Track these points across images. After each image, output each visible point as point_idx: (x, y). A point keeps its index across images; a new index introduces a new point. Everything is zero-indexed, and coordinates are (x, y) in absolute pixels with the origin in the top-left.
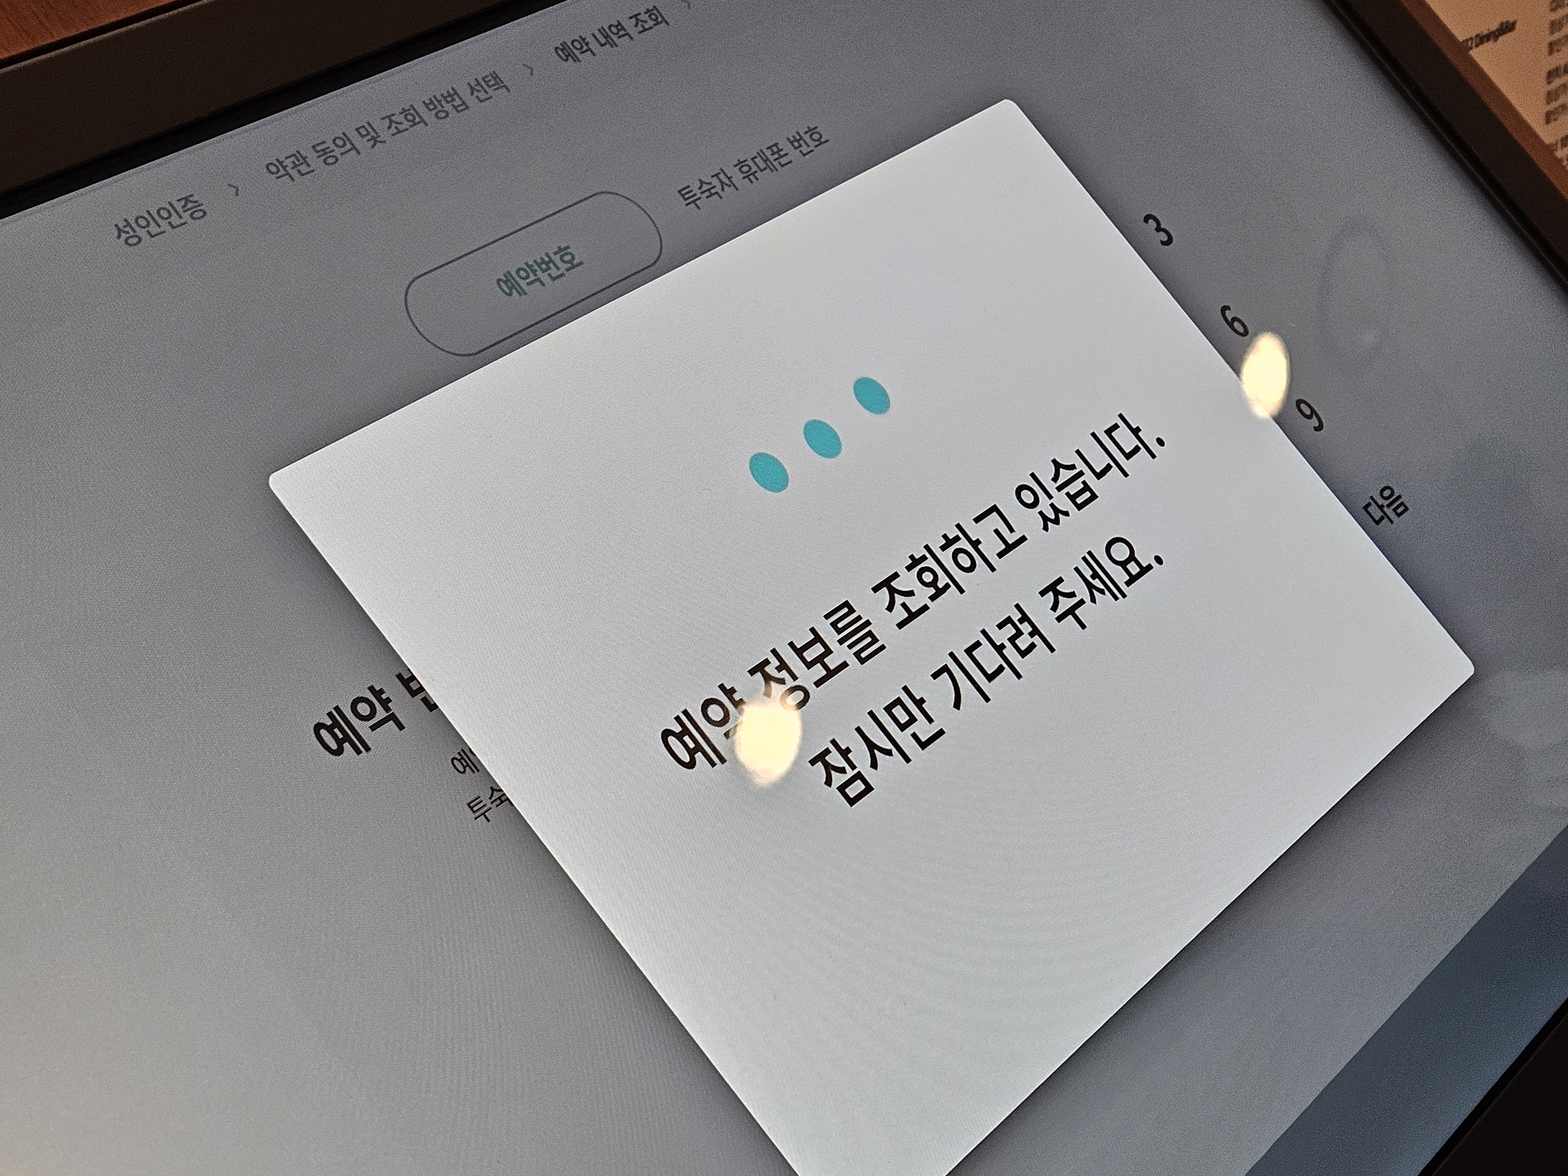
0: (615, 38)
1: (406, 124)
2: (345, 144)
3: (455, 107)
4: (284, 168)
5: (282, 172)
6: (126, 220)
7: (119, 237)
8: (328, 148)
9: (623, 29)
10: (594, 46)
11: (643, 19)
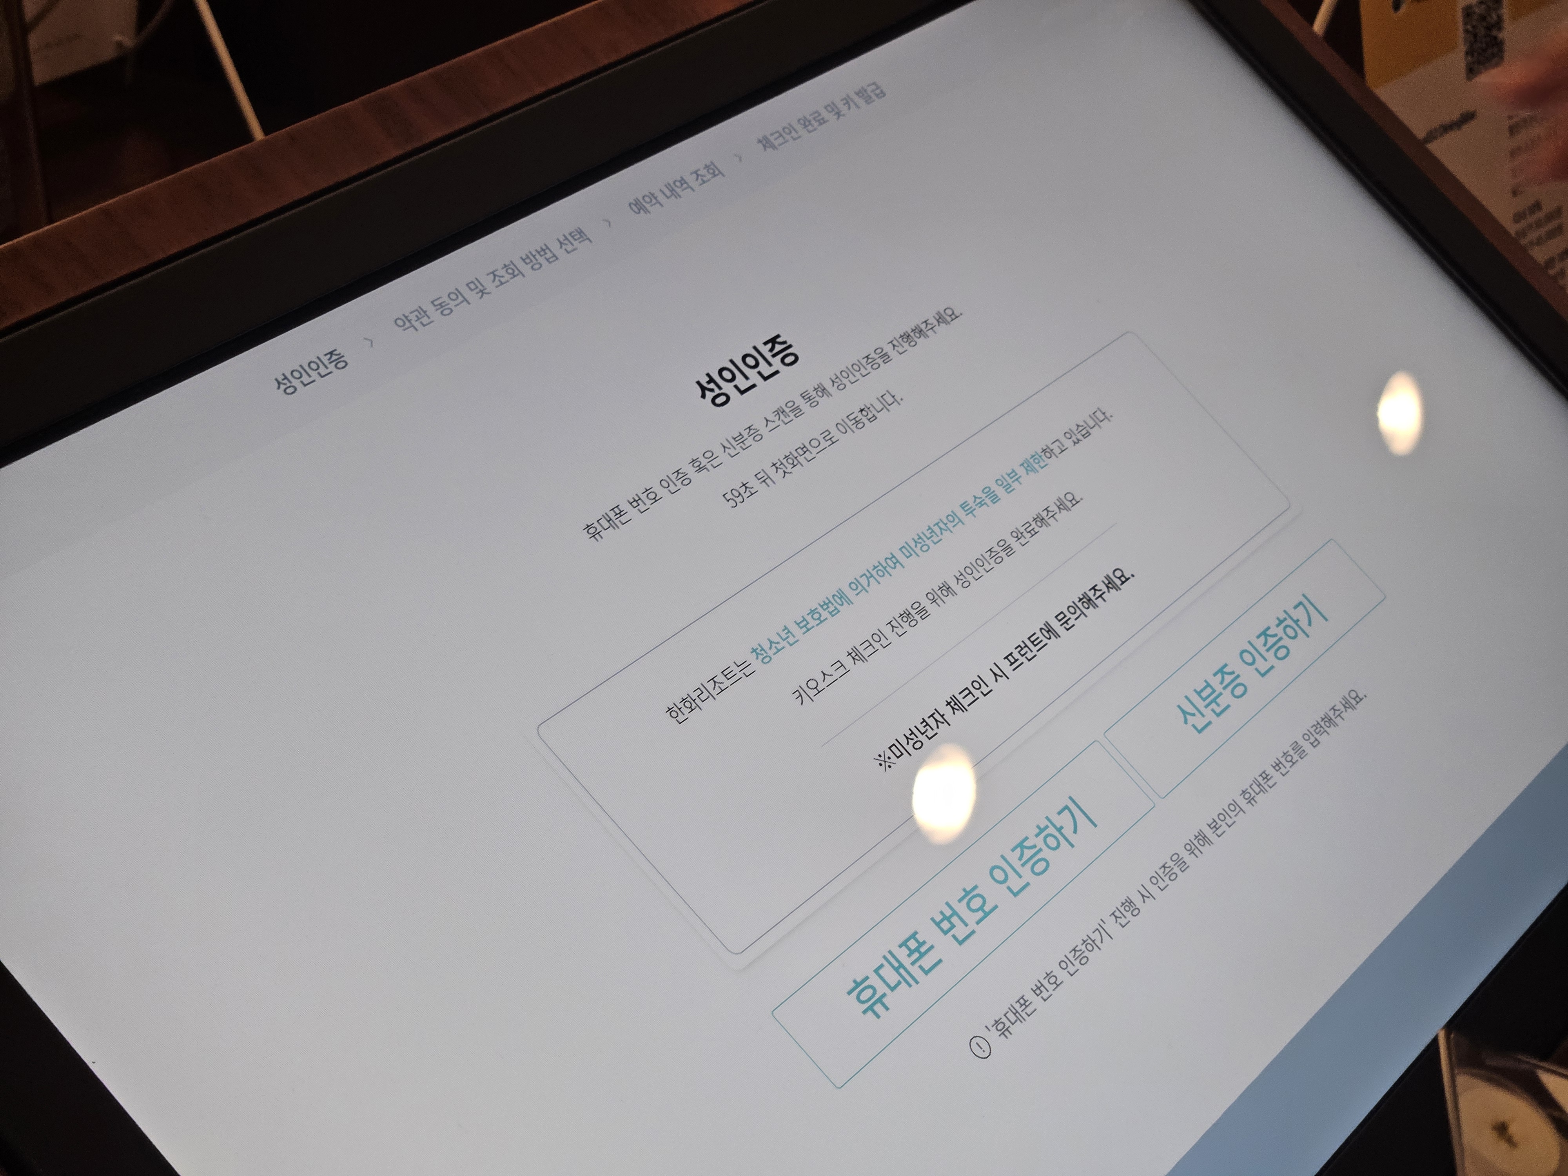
0: (678, 190)
1: (507, 277)
2: (457, 297)
3: (547, 260)
4: (409, 321)
5: (408, 325)
6: (284, 375)
7: (279, 388)
8: (444, 302)
9: (686, 182)
10: (661, 198)
11: (703, 174)
